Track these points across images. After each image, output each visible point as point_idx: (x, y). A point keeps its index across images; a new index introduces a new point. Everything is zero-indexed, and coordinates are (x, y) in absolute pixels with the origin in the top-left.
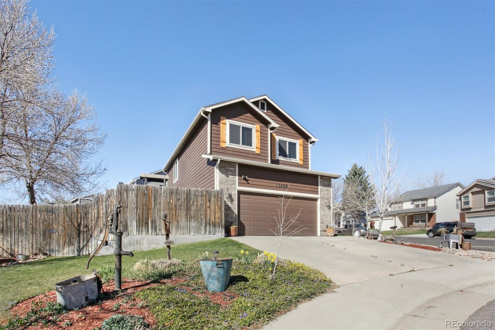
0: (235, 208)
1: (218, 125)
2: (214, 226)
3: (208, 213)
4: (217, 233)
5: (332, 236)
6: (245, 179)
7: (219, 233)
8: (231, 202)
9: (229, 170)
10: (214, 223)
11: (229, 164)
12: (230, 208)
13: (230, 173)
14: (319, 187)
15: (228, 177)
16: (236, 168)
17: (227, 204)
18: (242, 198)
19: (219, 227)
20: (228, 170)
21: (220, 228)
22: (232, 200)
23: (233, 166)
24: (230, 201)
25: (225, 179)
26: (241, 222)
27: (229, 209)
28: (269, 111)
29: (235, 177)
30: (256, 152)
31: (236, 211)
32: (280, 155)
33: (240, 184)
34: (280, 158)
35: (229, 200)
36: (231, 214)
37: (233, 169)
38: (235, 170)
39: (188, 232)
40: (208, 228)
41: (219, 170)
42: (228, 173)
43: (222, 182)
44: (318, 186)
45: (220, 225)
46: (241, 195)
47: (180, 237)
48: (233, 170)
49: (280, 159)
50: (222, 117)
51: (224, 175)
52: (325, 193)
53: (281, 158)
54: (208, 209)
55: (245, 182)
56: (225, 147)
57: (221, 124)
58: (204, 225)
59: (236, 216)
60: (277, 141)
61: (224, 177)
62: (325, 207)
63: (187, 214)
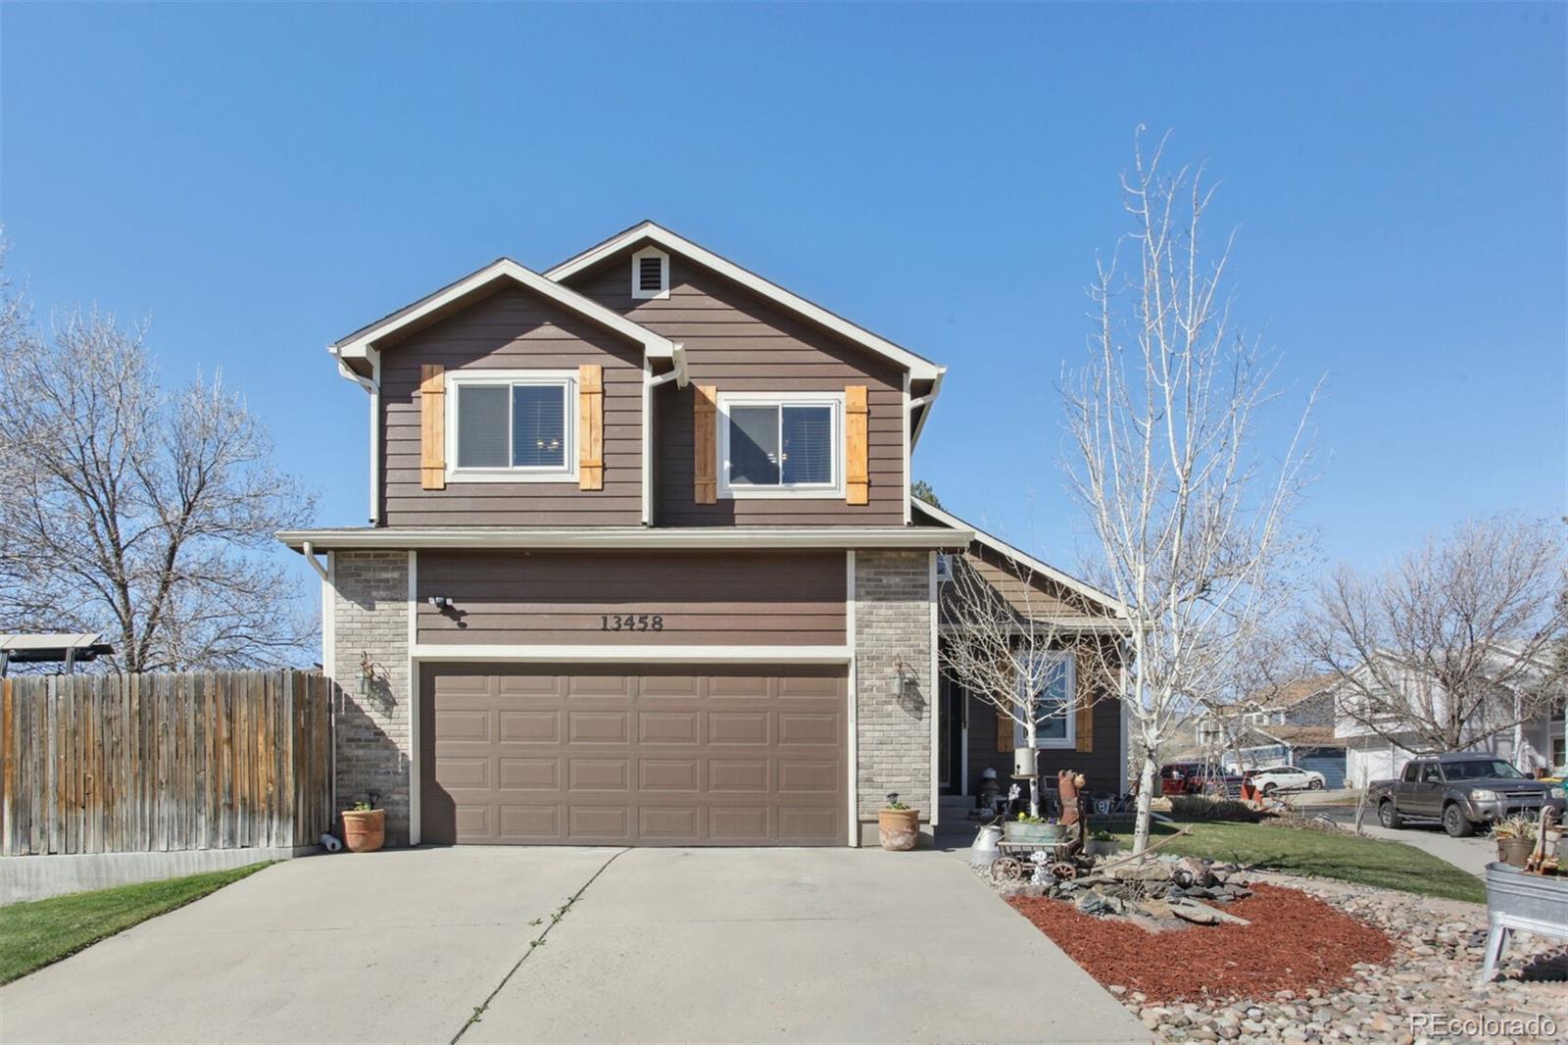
0: (400, 736)
1: (411, 402)
2: (251, 812)
3: (226, 761)
4: (263, 841)
5: (900, 849)
6: (446, 610)
7: (269, 837)
8: (387, 709)
9: (375, 581)
10: (248, 802)
11: (375, 556)
12: (382, 734)
13: (382, 594)
14: (851, 606)
15: (372, 608)
16: (406, 569)
17: (368, 718)
18: (445, 690)
19: (271, 817)
20: (372, 584)
21: (275, 823)
22: (390, 703)
23: (395, 562)
24: (382, 707)
25: (359, 619)
26: (438, 787)
27: (378, 741)
28: (685, 288)
29: (401, 605)
30: (582, 487)
31: (407, 744)
32: (734, 475)
33: (424, 634)
34: (739, 489)
35: (377, 702)
36: (388, 759)
37: (396, 575)
38: (404, 580)
39: (148, 839)
40: (227, 820)
41: (336, 586)
42: (374, 594)
43: (350, 632)
44: (843, 599)
45: (275, 807)
46: (438, 679)
47: (116, 860)
48: (394, 579)
49: (736, 495)
50: (426, 368)
51: (356, 606)
52: (891, 631)
53: (743, 492)
54: (226, 750)
55: (448, 622)
56: (442, 487)
57: (423, 395)
58: (209, 810)
59: (406, 768)
60: (721, 414)
61: (355, 613)
62: (890, 703)
63: (141, 775)
